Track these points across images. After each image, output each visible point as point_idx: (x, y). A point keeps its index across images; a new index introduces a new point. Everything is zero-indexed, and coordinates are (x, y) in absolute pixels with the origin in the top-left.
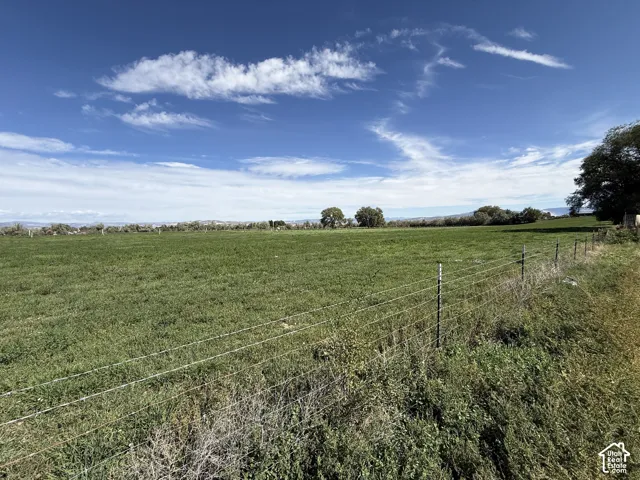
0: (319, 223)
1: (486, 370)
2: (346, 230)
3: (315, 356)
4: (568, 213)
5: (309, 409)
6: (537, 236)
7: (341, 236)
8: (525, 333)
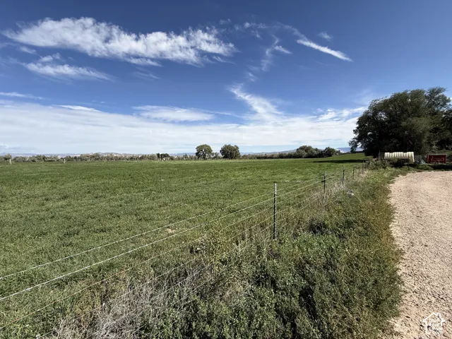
0: (194, 155)
1: (303, 251)
2: (214, 161)
3: (191, 251)
4: (349, 151)
5: (186, 289)
6: (333, 165)
7: (211, 165)
8: (325, 226)
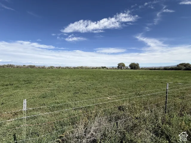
0: (117, 67)
2: (126, 70)
7: (124, 72)
